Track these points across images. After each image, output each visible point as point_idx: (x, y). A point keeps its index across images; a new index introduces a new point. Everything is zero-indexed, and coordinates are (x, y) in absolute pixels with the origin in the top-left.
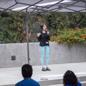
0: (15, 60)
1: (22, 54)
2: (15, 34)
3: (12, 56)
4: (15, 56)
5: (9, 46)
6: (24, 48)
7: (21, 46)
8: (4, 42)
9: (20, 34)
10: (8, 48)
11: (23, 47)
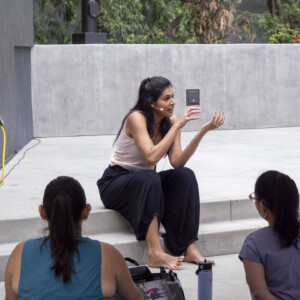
0: (197, 103)
1: (221, 83)
2: (180, 11)
3: (188, 91)
4: (198, 90)
5: (180, 53)
6: (229, 61)
7: (220, 55)
8: (145, 37)
9: (198, 13)
10: (175, 61)
11: (224, 57)
